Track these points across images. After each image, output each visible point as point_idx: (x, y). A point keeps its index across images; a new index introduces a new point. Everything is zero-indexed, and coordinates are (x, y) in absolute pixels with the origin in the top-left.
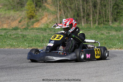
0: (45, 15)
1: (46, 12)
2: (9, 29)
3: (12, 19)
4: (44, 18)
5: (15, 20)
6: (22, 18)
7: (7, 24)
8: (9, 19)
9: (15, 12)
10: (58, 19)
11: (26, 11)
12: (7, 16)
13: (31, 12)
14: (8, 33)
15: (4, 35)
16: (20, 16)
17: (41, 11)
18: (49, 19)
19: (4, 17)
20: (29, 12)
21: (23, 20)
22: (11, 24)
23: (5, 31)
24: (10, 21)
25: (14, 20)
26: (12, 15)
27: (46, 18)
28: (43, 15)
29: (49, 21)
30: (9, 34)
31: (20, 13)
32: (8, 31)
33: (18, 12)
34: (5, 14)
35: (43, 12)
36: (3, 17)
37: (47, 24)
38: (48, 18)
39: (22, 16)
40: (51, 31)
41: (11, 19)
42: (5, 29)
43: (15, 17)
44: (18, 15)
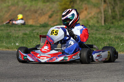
0: (85, 8)
1: (86, 4)
2: (35, 26)
3: (41, 13)
4: (82, 12)
5: (44, 14)
6: (54, 11)
7: (34, 19)
8: (36, 12)
9: (44, 4)
10: (101, 13)
11: (58, 3)
12: (33, 8)
13: (65, 4)
14: (34, 31)
15: (29, 34)
16: (51, 9)
17: (79, 3)
18: (89, 14)
19: (30, 10)
20: (63, 3)
21: (55, 15)
22: (38, 20)
23: (30, 29)
24: (37, 15)
25: (42, 14)
26: (40, 8)
27: (85, 12)
28: (82, 8)
29: (90, 16)
30: (36, 32)
31: (51, 6)
32: (34, 28)
33: (48, 4)
34: (31, 6)
35: (82, 5)
36: (28, 10)
37: (87, 20)
38: (88, 12)
39: (53, 10)
40: (92, 29)
41: (38, 12)
42: (31, 26)
43: (44, 10)
44: (48, 8)
